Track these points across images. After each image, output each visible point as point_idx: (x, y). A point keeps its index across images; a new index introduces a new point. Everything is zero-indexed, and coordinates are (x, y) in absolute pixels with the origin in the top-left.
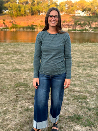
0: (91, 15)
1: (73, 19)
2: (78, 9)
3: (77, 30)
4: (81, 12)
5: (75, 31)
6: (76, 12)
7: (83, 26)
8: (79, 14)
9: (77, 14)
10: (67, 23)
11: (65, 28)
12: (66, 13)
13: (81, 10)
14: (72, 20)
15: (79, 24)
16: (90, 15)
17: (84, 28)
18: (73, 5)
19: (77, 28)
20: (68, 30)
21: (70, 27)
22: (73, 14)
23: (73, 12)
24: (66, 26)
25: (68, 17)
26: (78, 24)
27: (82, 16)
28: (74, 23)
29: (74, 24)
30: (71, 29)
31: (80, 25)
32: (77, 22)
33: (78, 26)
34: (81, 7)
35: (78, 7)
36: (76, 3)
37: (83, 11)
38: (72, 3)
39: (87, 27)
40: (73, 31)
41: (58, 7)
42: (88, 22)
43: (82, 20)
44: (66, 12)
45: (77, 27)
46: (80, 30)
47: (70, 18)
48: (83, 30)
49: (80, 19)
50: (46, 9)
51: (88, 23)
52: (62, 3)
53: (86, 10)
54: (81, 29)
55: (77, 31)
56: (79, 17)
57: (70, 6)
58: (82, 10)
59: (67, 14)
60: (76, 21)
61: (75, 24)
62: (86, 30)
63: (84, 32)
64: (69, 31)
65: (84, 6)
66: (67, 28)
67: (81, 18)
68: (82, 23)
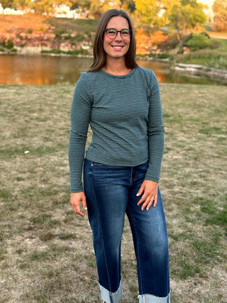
0: (92, 17)
1: (52, 25)
2: (61, 3)
3: (64, 53)
4: (69, 8)
5: (58, 55)
6: (57, 9)
7: (75, 42)
8: (65, 13)
9: (59, 13)
10: (38, 36)
11: (34, 46)
12: (33, 11)
13: (67, 5)
14: (49, 29)
15: (66, 38)
16: (87, 17)
17: (78, 48)
19: (64, 47)
20: (43, 52)
21: (46, 45)
22: (50, 14)
23: (50, 9)
24: (37, 42)
25: (40, 19)
26: (63, 38)
27: (71, 19)
28: (53, 36)
29: (55, 38)
30: (48, 49)
31: (68, 41)
32: (62, 32)
33: (64, 42)
37: (72, 8)
39: (85, 45)
40: (53, 55)
42: (87, 33)
43: (73, 28)
44: (34, 8)
45: (62, 44)
46: (69, 53)
47: (44, 22)
48: (77, 52)
49: (66, 26)
51: (86, 36)
53: (81, 5)
54: (71, 50)
55: (62, 55)
56: (65, 22)
58: (71, 5)
59: (36, 14)
60: (60, 29)
61: (58, 37)
62: (82, 51)
63: (80, 56)
64: (44, 54)
66: (38, 46)
67: (70, 23)
68: (73, 35)
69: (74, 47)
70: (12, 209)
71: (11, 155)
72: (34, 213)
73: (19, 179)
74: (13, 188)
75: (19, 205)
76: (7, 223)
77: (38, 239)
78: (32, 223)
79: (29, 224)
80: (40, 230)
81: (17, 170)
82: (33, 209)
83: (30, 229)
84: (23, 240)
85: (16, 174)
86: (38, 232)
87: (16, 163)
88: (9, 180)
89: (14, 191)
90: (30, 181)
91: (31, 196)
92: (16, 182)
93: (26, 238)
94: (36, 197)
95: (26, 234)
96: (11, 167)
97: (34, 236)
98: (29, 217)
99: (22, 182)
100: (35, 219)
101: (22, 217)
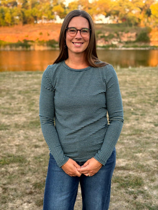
0: (120, 22)
2: (98, 13)
4: (104, 17)
6: (96, 18)
7: (108, 39)
8: (101, 20)
9: (97, 20)
13: (103, 15)
15: (102, 37)
16: (117, 21)
17: (110, 43)
18: (90, 6)
19: (100, 43)
26: (99, 37)
27: (105, 24)
31: (103, 39)
32: (99, 33)
33: (100, 39)
34: (103, 9)
35: (98, 9)
36: (96, 3)
37: (107, 16)
38: (89, 4)
39: (114, 41)
41: (67, 10)
42: (116, 33)
43: (107, 30)
46: (103, 47)
48: (109, 46)
49: (102, 29)
50: (47, 13)
51: (115, 35)
52: (72, 4)
53: (112, 14)
54: (105, 45)
55: (99, 48)
56: (101, 26)
57: (85, 8)
58: (105, 14)
60: (97, 32)
62: (113, 46)
63: (111, 49)
65: (109, 8)
67: (104, 27)
68: (106, 35)
69: (107, 43)
70: (23, 174)
71: (37, 126)
72: (38, 178)
73: (36, 146)
74: (30, 154)
75: (30, 170)
76: (14, 187)
77: (34, 203)
78: (33, 188)
79: (31, 189)
80: (38, 195)
81: (38, 139)
82: (39, 174)
83: (31, 193)
84: (21, 204)
85: (35, 142)
86: (36, 196)
87: (38, 132)
88: (28, 147)
89: (29, 157)
90: (44, 149)
91: (40, 162)
92: (33, 149)
93: (25, 202)
94: (44, 162)
95: (26, 198)
96: (34, 136)
97: (31, 201)
98: (33, 182)
99: (38, 149)
100: (37, 183)
101: (28, 181)
